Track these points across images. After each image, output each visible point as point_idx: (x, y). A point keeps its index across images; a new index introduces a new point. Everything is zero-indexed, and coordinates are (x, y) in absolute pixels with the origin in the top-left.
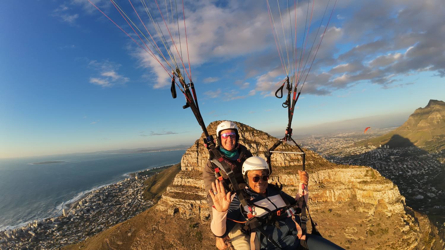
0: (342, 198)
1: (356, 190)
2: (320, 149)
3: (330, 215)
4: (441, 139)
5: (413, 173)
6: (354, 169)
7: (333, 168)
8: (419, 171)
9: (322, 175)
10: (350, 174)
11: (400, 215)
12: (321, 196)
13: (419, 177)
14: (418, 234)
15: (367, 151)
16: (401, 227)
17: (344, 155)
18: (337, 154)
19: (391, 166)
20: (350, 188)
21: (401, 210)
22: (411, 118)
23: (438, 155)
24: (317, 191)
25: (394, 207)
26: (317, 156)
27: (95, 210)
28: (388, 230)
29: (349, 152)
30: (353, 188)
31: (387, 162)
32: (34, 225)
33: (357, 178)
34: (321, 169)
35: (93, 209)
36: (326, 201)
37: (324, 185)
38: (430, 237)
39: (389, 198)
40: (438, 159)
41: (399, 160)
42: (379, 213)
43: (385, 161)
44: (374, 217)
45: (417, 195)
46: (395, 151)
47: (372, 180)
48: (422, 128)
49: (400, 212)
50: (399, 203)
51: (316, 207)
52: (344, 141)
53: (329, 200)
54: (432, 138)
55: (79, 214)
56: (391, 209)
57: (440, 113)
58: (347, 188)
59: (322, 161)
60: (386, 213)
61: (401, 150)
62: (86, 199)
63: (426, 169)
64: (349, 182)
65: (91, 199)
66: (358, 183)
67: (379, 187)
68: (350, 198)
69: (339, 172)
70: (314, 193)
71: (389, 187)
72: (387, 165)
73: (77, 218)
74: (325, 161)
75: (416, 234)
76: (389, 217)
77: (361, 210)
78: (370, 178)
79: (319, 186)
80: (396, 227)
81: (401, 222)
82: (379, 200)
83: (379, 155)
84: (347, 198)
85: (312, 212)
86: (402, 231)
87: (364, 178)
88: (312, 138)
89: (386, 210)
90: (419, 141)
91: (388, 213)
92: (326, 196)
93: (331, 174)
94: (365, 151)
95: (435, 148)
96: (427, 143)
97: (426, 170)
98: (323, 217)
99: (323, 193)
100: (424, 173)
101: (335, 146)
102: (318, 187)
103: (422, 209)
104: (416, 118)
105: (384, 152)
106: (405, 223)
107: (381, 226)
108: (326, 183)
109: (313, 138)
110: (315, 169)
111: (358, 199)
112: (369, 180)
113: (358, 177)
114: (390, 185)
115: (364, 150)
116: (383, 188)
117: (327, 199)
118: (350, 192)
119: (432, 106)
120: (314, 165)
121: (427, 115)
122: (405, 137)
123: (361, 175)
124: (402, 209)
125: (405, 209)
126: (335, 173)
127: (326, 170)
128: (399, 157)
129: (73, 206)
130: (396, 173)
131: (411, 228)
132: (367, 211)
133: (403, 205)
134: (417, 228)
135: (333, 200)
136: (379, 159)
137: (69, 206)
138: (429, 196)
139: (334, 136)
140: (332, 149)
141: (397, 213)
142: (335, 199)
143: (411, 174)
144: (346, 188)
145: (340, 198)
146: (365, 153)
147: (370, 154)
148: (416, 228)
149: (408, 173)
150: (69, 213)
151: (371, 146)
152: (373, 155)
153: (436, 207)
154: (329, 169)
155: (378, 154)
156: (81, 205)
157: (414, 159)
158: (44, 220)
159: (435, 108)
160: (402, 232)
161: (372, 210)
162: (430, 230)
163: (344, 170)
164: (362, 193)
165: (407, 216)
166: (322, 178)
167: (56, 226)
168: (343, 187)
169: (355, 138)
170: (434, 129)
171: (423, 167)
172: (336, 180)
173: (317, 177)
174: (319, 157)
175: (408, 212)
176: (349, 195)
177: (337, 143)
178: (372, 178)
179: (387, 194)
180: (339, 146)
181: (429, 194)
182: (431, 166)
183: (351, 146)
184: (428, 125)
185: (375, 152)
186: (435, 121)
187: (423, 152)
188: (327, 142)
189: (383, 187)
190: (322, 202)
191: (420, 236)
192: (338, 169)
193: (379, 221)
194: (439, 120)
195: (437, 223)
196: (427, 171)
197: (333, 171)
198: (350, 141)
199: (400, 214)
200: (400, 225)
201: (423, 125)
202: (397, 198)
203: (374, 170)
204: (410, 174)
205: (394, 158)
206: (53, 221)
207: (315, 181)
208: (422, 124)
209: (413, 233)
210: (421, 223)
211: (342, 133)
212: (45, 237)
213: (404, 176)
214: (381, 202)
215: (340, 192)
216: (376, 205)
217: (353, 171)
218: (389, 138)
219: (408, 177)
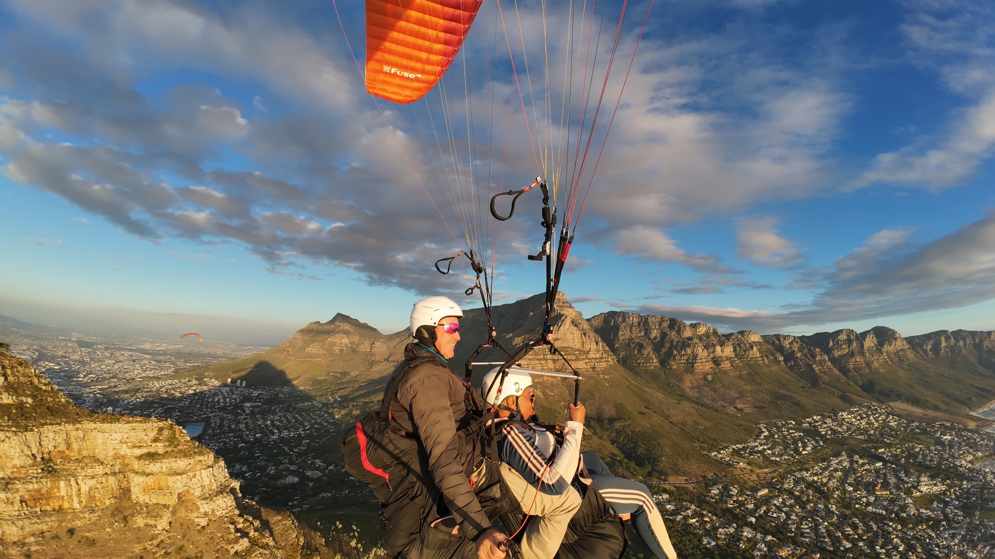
0: (97, 498)
1: (131, 475)
2: (85, 376)
3: (72, 543)
4: (341, 379)
5: (282, 435)
6: (131, 424)
7: (79, 422)
8: (294, 432)
9: (51, 439)
10: (118, 436)
11: (226, 519)
12: (48, 497)
13: (293, 442)
14: (272, 552)
15: (198, 391)
16: (230, 544)
17: (142, 397)
18: (126, 392)
19: (242, 423)
20: (117, 471)
21: (229, 508)
22: (299, 336)
23: (332, 404)
24: (37, 482)
25: (213, 504)
26: (45, 385)
28: (201, 556)
29: (158, 391)
30: (123, 471)
31: (236, 415)
33: (134, 447)
34: (48, 422)
36: (60, 507)
37: (55, 467)
38: (304, 554)
39: (203, 487)
40: (330, 411)
41: (259, 411)
42: (181, 524)
43: (231, 413)
44: (171, 534)
45: (286, 476)
46: (256, 394)
47: (169, 449)
48: (311, 356)
49: (227, 513)
50: (225, 495)
51: (39, 524)
52: (153, 363)
53: (66, 505)
54: (326, 376)
56: (207, 510)
57: (348, 338)
58: (109, 473)
59: (54, 401)
60: (196, 520)
61: (267, 392)
63: (306, 428)
64: (116, 457)
66: (136, 458)
67: (181, 464)
68: (115, 497)
69: (94, 433)
70: (30, 487)
71: (204, 462)
72: (234, 420)
74: (63, 400)
75: (267, 552)
76: (203, 527)
77: (140, 521)
78: (165, 446)
79: (42, 469)
80: (218, 547)
81: (230, 533)
82: (179, 494)
83: (222, 401)
84: (110, 499)
85: (32, 539)
86: (232, 551)
87: (151, 446)
88: (70, 340)
89: (195, 515)
90: (302, 377)
91: (201, 520)
92: (58, 494)
93: (72, 437)
94: (194, 390)
95: (328, 392)
96: (316, 382)
97: (307, 430)
98: (57, 549)
99: (52, 488)
100: (303, 435)
101: (126, 372)
102: (40, 471)
103: (296, 502)
104: (306, 337)
105: (233, 394)
106: (239, 534)
107: (185, 552)
108: (59, 461)
109: (72, 342)
110: (35, 420)
111: (133, 497)
112: (161, 451)
113: (138, 444)
114: (206, 458)
115: (192, 386)
116: (190, 466)
117: (61, 503)
118: (117, 483)
119: (338, 323)
120: (34, 407)
121: (326, 336)
122: (280, 367)
123: (146, 438)
124: (231, 506)
125: (238, 506)
126: (82, 435)
127: (60, 424)
128: (260, 404)
130: (250, 437)
131: (254, 543)
132: (152, 522)
133: (233, 497)
134: (269, 540)
135: (76, 505)
136: (220, 409)
138: (308, 476)
139: (131, 345)
140: (116, 378)
141: (220, 517)
142: (80, 502)
143: (277, 437)
144: (106, 474)
145: (92, 498)
146: (193, 394)
147: (204, 397)
148: (265, 541)
149: (273, 435)
151: (211, 379)
152: (210, 400)
153: (325, 495)
154: (69, 423)
155: (221, 397)
157: (287, 410)
159: (341, 328)
160: (233, 555)
161: (165, 518)
162: (302, 540)
163: (106, 426)
164: (143, 482)
165: (242, 520)
166: (51, 448)
168: (99, 470)
169: (181, 358)
170: (333, 361)
171: (302, 424)
172: (85, 453)
173: (38, 444)
174: (50, 389)
175: (243, 510)
176: (112, 490)
177: (133, 366)
178: (170, 446)
179: (199, 478)
180: (137, 372)
181: (309, 473)
182: (316, 423)
183: (166, 375)
184: (324, 352)
185: (214, 393)
186: (338, 348)
187: (305, 397)
188: (110, 358)
189: (190, 464)
190: (52, 512)
191: (280, 555)
192: (93, 425)
193: (182, 541)
194: (345, 349)
195: (319, 523)
196: (308, 432)
197: (77, 429)
198: (168, 364)
199: (227, 517)
200: (228, 539)
201: (314, 351)
202: (220, 485)
203: (176, 427)
204: (275, 437)
205: (251, 406)
207: (33, 455)
208: (314, 349)
209: (258, 552)
210: (277, 529)
211: (152, 343)
213: (264, 442)
214: (184, 498)
215: (92, 483)
216: (175, 507)
217: (127, 430)
218: (250, 367)
219: (272, 443)
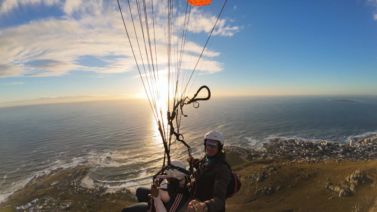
27: (374, 151)
32: (324, 143)
35: (373, 149)
55: (362, 149)
62: (370, 139)
65: (374, 140)
73: (359, 152)
129: (359, 141)
137: (356, 139)
150: (355, 145)
156: (365, 143)
158: (333, 143)
167: (342, 150)
206: (340, 146)
212: (329, 154)
